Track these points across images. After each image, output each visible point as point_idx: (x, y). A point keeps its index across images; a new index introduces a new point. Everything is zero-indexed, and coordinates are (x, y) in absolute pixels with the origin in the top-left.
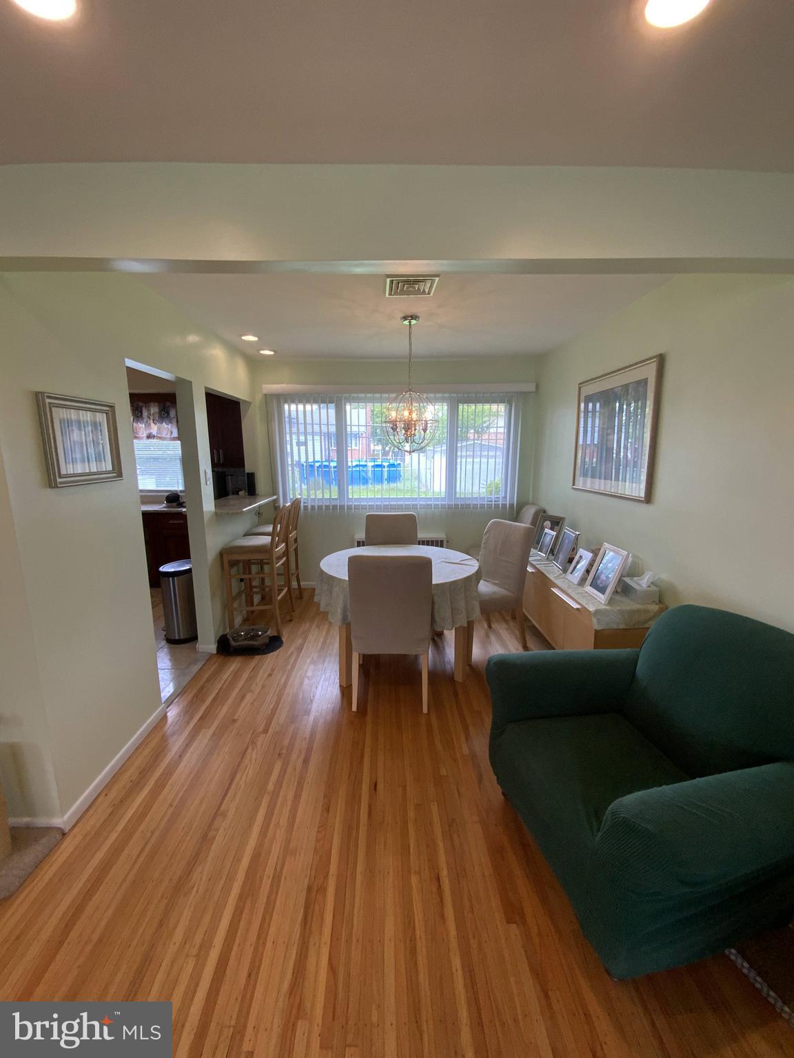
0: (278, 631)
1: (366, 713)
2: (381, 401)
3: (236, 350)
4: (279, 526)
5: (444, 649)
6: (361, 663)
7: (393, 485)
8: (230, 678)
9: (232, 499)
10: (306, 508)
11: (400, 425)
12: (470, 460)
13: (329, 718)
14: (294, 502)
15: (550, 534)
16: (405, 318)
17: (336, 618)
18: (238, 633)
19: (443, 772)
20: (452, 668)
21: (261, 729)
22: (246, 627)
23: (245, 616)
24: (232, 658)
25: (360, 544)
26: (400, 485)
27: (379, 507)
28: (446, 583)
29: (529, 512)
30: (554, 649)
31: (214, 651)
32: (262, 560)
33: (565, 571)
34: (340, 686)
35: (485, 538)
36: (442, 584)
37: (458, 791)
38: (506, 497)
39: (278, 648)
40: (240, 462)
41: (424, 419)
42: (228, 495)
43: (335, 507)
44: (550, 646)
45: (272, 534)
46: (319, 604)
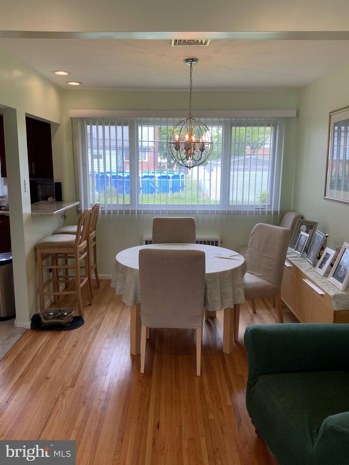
0: (80, 312)
1: (152, 376)
2: (167, 124)
3: (49, 82)
4: (82, 226)
5: (216, 329)
6: (148, 338)
7: (176, 194)
8: (43, 347)
9: (42, 204)
10: (103, 212)
11: (182, 146)
12: (241, 173)
13: (122, 378)
14: (94, 207)
15: (305, 235)
16: (187, 60)
17: (129, 300)
18: (47, 313)
19: (211, 417)
20: (221, 344)
21: (69, 384)
22: (53, 309)
23: (53, 301)
24: (44, 333)
25: (147, 243)
26: (182, 193)
27: (163, 212)
28: (217, 273)
29: (290, 219)
30: (300, 323)
31: (29, 328)
32: (66, 254)
33: (314, 265)
34: (131, 354)
35: (251, 239)
36: (213, 273)
37: (222, 430)
38: (271, 206)
39: (80, 326)
40: (50, 173)
41: (201, 141)
42: (39, 201)
43: (127, 212)
44: (295, 320)
45: (77, 233)
46: (115, 289)
